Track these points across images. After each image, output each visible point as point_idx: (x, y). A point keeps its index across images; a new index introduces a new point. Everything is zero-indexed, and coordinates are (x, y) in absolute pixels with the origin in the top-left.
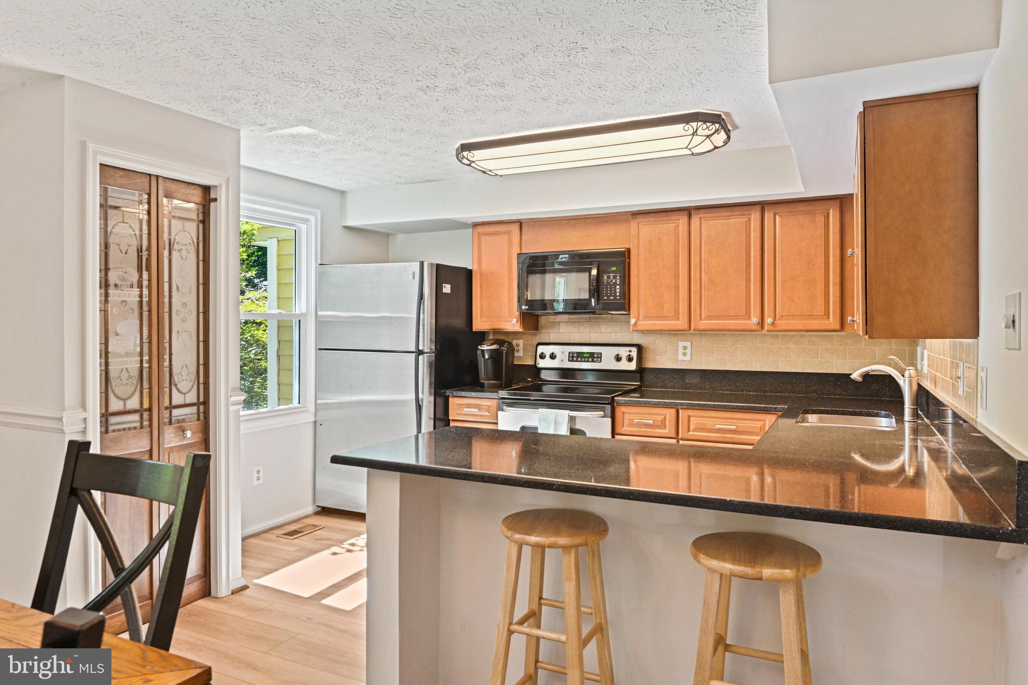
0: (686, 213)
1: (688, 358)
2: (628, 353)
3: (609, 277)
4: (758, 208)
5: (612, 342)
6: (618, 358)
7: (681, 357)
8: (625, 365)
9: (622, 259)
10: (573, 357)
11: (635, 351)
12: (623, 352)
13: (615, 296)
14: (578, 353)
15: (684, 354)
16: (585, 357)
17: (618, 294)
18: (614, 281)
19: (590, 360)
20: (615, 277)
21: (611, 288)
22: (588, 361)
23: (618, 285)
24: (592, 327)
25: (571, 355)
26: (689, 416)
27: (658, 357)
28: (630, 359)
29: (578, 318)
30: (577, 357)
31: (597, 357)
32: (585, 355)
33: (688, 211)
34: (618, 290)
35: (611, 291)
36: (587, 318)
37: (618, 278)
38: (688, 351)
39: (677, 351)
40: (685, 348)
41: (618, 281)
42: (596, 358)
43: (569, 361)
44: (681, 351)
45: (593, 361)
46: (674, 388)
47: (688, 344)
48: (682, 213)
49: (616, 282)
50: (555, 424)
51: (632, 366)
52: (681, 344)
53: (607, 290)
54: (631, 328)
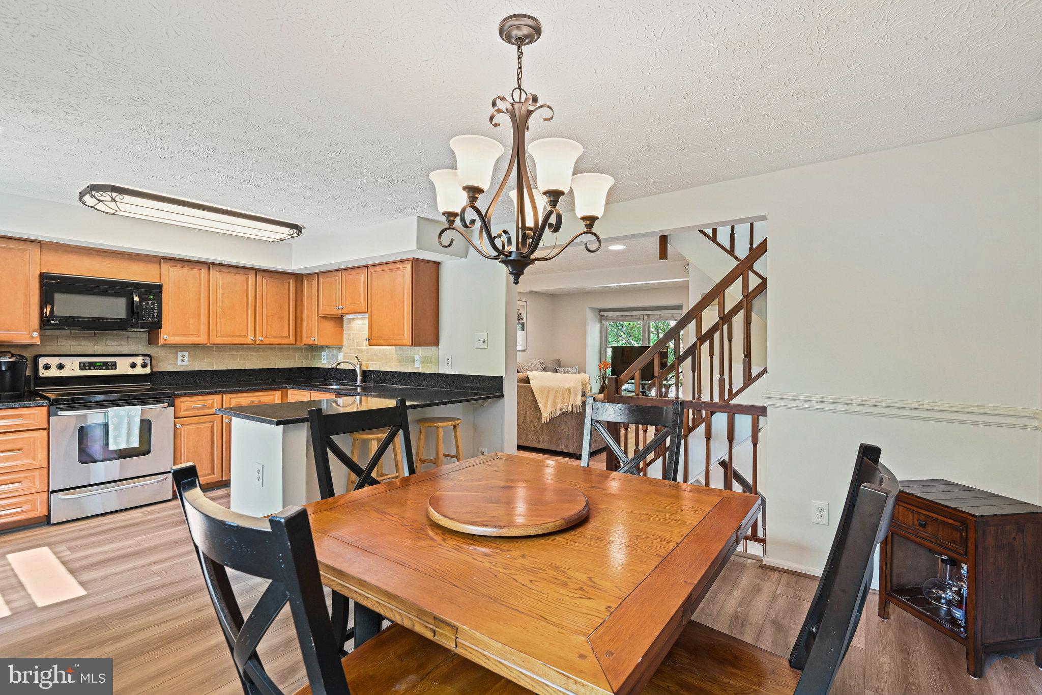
0: (206, 266)
1: (186, 363)
2: (143, 361)
3: (147, 303)
4: (254, 272)
5: (117, 353)
6: (133, 366)
7: (180, 363)
8: (139, 370)
9: (156, 290)
10: (84, 366)
11: (148, 360)
12: (139, 360)
13: (153, 318)
14: (89, 363)
15: (183, 361)
16: (98, 366)
17: (155, 317)
18: (152, 306)
19: (104, 368)
20: (153, 304)
21: (149, 311)
22: (102, 369)
23: (156, 310)
24: (96, 341)
25: (82, 365)
26: (230, 398)
27: (160, 364)
28: (144, 366)
29: (80, 333)
30: (102, 366)
31: (112, 366)
32: (97, 364)
33: (209, 265)
34: (156, 314)
35: (149, 314)
36: (89, 334)
37: (156, 304)
38: (186, 358)
39: (177, 359)
40: (183, 356)
41: (156, 307)
42: (110, 366)
43: (80, 369)
44: (180, 358)
45: (107, 369)
46: (176, 385)
47: (186, 354)
48: (204, 265)
49: (154, 307)
51: (147, 371)
52: (180, 354)
53: (145, 313)
54: (161, 341)
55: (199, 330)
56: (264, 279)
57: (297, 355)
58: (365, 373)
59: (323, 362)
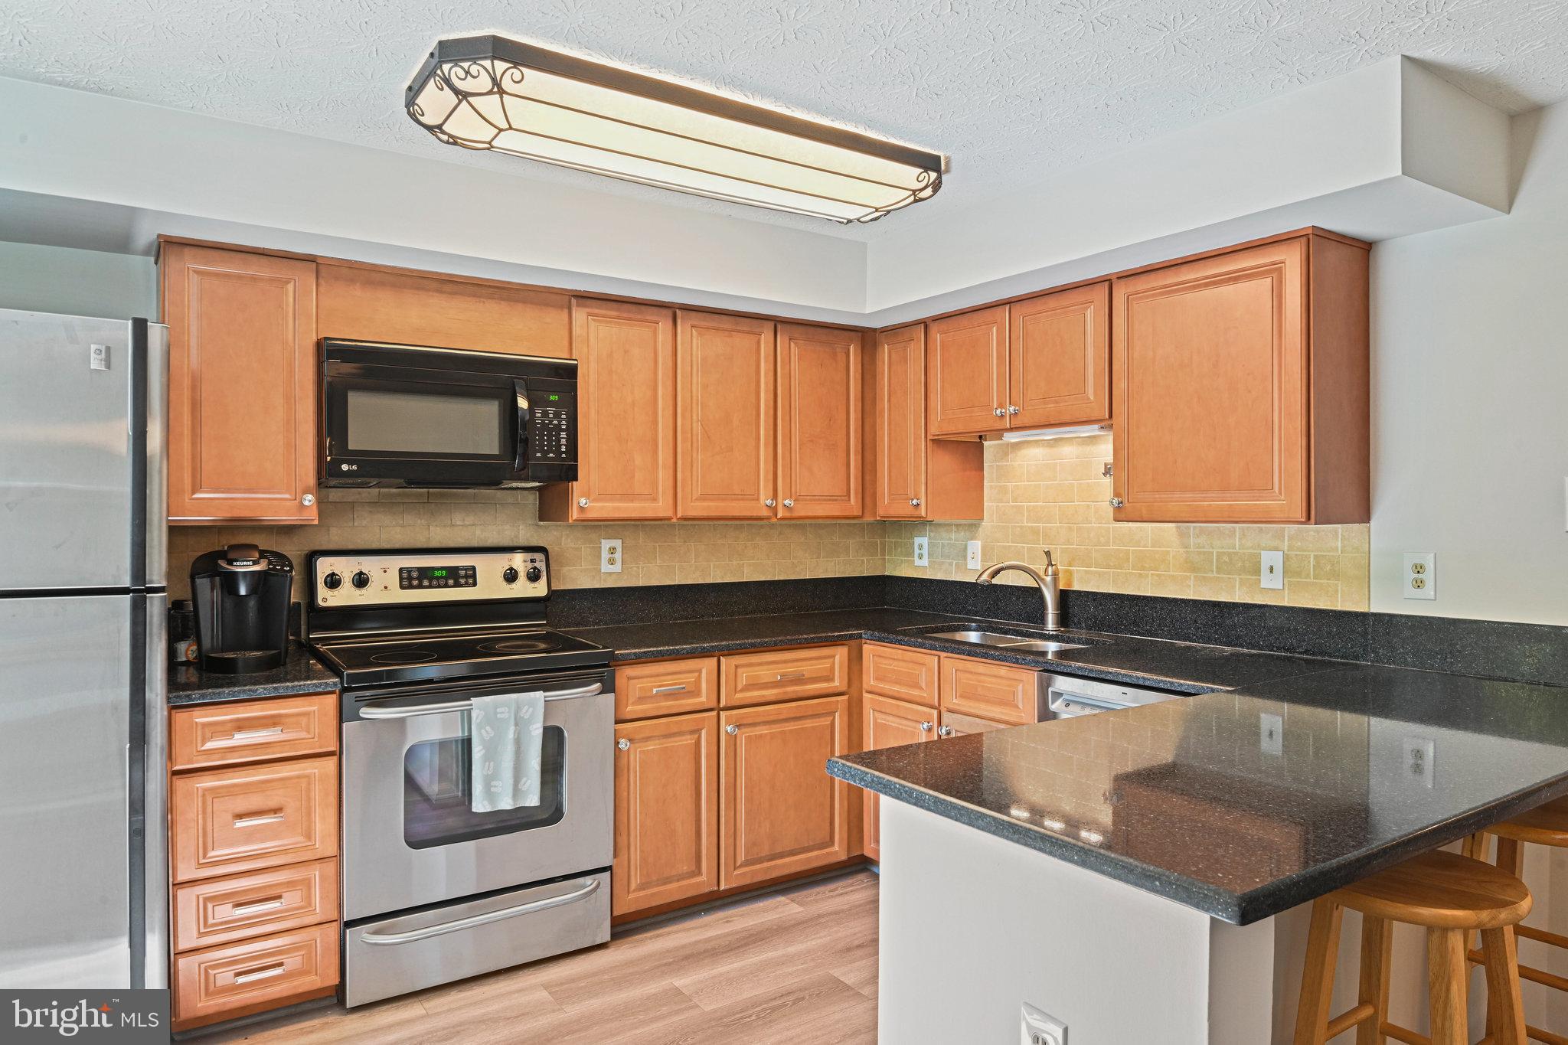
0: (669, 313)
1: (617, 567)
2: (530, 565)
3: (545, 414)
4: (771, 325)
5: (475, 544)
6: (511, 576)
7: (605, 567)
8: (522, 589)
10: (410, 578)
11: (541, 561)
12: (519, 561)
13: (559, 452)
14: (420, 569)
15: (612, 562)
16: (438, 578)
17: (563, 449)
18: (555, 422)
19: (451, 582)
20: (557, 415)
21: (550, 435)
22: (446, 586)
23: (563, 430)
24: (432, 514)
25: (405, 575)
26: (736, 667)
27: (565, 569)
28: (534, 577)
29: (399, 495)
30: (446, 578)
31: (466, 577)
32: (437, 574)
33: (674, 311)
34: (563, 441)
35: (550, 441)
36: (421, 495)
37: (564, 416)
38: (618, 556)
39: (599, 557)
40: (613, 550)
41: (564, 422)
42: (462, 577)
43: (402, 587)
44: (605, 555)
45: (457, 585)
46: (598, 624)
47: (617, 543)
48: (665, 311)
49: (559, 425)
50: (516, 724)
51: (540, 589)
52: (606, 545)
53: (541, 440)
54: (574, 514)
55: (654, 484)
56: (792, 343)
57: (852, 542)
58: (1065, 598)
59: (918, 562)
